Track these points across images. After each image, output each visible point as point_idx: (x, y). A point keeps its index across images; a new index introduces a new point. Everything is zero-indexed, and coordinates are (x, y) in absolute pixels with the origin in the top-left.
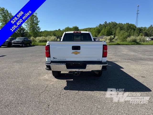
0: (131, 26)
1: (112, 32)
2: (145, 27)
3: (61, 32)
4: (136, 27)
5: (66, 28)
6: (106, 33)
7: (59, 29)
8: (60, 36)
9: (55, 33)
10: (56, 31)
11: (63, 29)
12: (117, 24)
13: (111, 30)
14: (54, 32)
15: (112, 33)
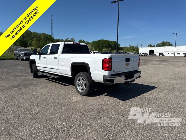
0: (48, 37)
1: (26, 42)
4: (53, 38)
6: (18, 43)
12: (31, 32)
13: (24, 39)
15: (27, 44)
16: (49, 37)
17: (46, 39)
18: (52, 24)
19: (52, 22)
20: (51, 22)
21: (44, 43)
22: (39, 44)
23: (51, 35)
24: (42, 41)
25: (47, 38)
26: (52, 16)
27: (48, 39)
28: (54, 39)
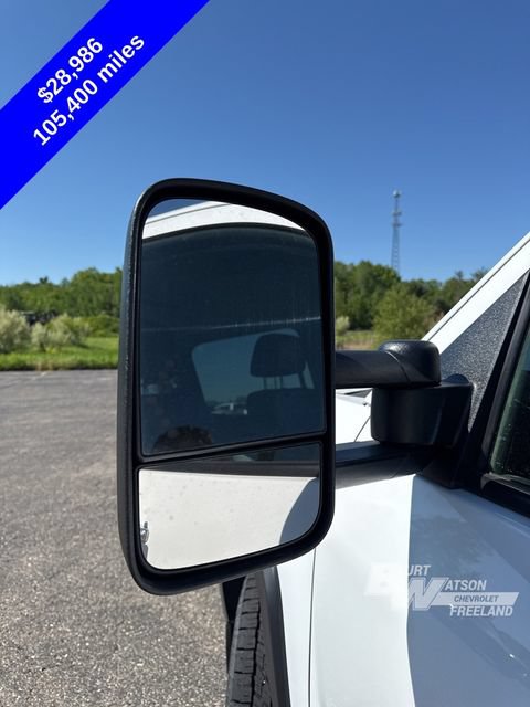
0: (380, 276)
2: (434, 282)
3: (53, 293)
4: (399, 279)
5: (81, 273)
7: (41, 280)
8: (47, 310)
9: (21, 298)
10: (27, 285)
11: (65, 281)
14: (14, 294)
16: (384, 277)
17: (371, 281)
18: (396, 225)
19: (396, 220)
20: (392, 220)
21: (363, 298)
22: (346, 302)
23: (390, 266)
24: (358, 292)
25: (375, 278)
26: (398, 196)
27: (379, 282)
28: (403, 279)
